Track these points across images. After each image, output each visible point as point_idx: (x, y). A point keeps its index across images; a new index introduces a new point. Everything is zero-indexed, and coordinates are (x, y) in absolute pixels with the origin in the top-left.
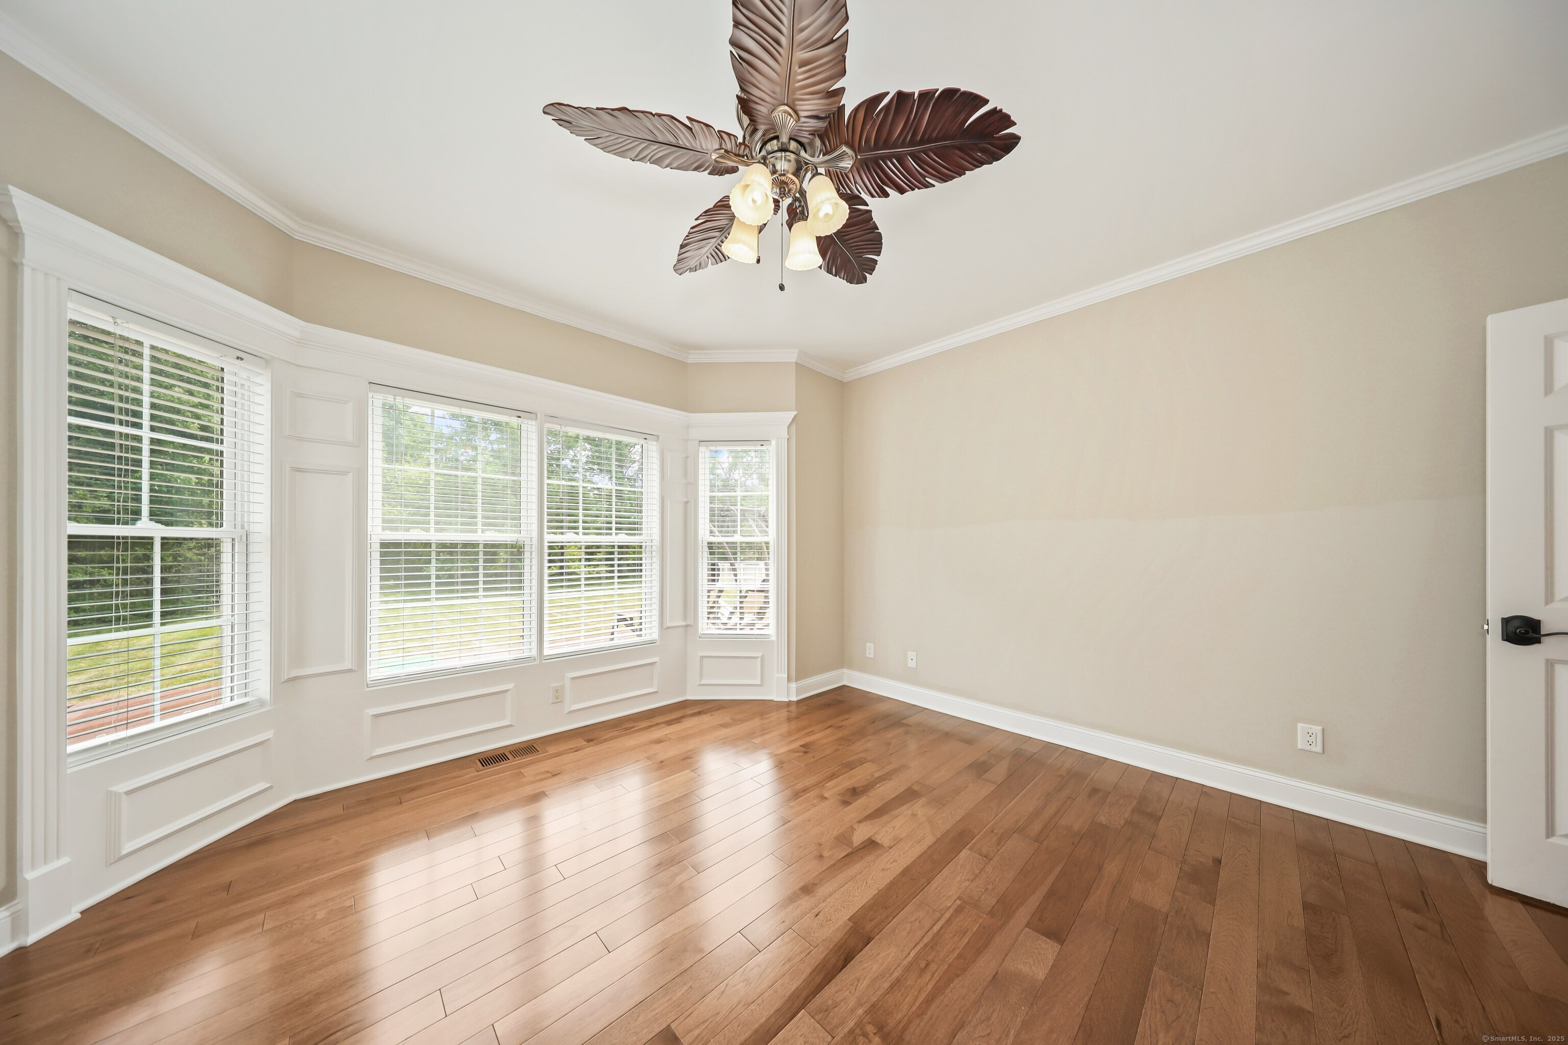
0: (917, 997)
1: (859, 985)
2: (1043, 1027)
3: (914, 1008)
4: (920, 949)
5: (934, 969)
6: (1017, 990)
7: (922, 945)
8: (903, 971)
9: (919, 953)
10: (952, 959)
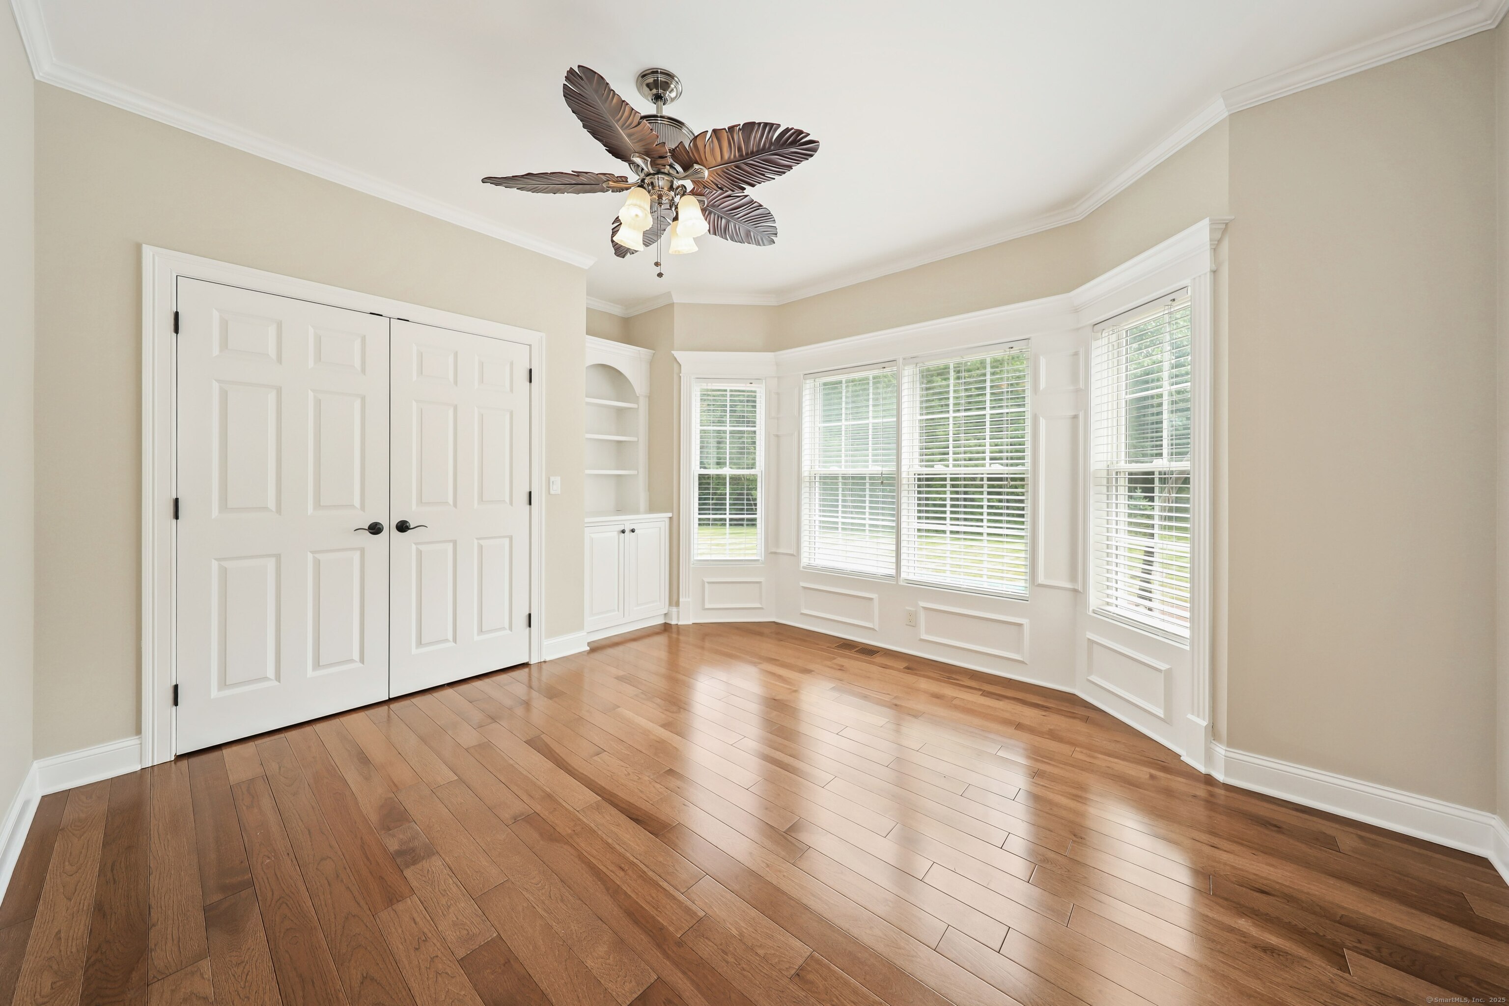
0: (594, 858)
1: (613, 826)
2: (541, 941)
3: (585, 854)
4: (640, 867)
5: (618, 874)
6: (581, 933)
7: (645, 869)
8: (620, 852)
9: (636, 866)
10: (625, 889)
